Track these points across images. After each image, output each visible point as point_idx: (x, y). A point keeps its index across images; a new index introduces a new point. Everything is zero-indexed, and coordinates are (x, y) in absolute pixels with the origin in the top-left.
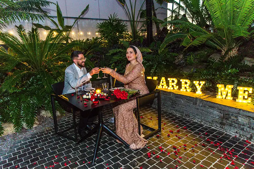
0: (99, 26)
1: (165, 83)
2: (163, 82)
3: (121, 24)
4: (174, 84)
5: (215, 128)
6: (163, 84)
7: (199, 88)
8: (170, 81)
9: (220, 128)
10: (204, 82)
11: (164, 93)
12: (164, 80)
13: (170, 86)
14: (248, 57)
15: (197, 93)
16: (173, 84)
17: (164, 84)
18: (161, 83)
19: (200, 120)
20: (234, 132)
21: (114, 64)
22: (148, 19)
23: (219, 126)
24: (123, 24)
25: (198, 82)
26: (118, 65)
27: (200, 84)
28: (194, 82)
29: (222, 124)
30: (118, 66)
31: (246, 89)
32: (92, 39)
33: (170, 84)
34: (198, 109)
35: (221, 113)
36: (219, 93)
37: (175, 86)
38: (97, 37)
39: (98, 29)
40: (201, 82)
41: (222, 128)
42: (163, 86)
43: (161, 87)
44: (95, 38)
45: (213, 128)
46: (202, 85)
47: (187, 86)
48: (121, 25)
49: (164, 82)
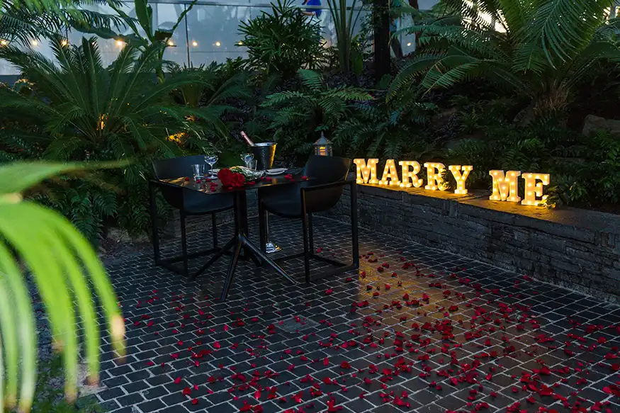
0: (246, 29)
1: (394, 172)
2: (389, 172)
3: (307, 21)
4: (413, 175)
5: (481, 261)
6: (389, 176)
7: (460, 181)
8: (405, 168)
9: (488, 260)
10: (470, 168)
11: (390, 196)
12: (393, 167)
13: (405, 180)
14: (596, 113)
15: (457, 192)
16: (410, 174)
17: (393, 176)
18: (385, 172)
19: (455, 249)
20: (508, 264)
21: (281, 130)
22: (378, 10)
23: (486, 256)
24: (312, 23)
25: (458, 168)
26: (290, 133)
27: (462, 172)
28: (451, 168)
29: (491, 250)
30: (290, 135)
31: (538, 176)
32: (225, 62)
33: (404, 175)
34: (451, 224)
35: (487, 226)
36: (495, 190)
37: (414, 179)
38: (239, 58)
39: (243, 37)
40: (464, 168)
41: (491, 259)
42: (389, 179)
43: (386, 183)
44: (233, 61)
45: (476, 261)
46: (466, 173)
47: (439, 177)
48: (304, 26)
49: (393, 170)
